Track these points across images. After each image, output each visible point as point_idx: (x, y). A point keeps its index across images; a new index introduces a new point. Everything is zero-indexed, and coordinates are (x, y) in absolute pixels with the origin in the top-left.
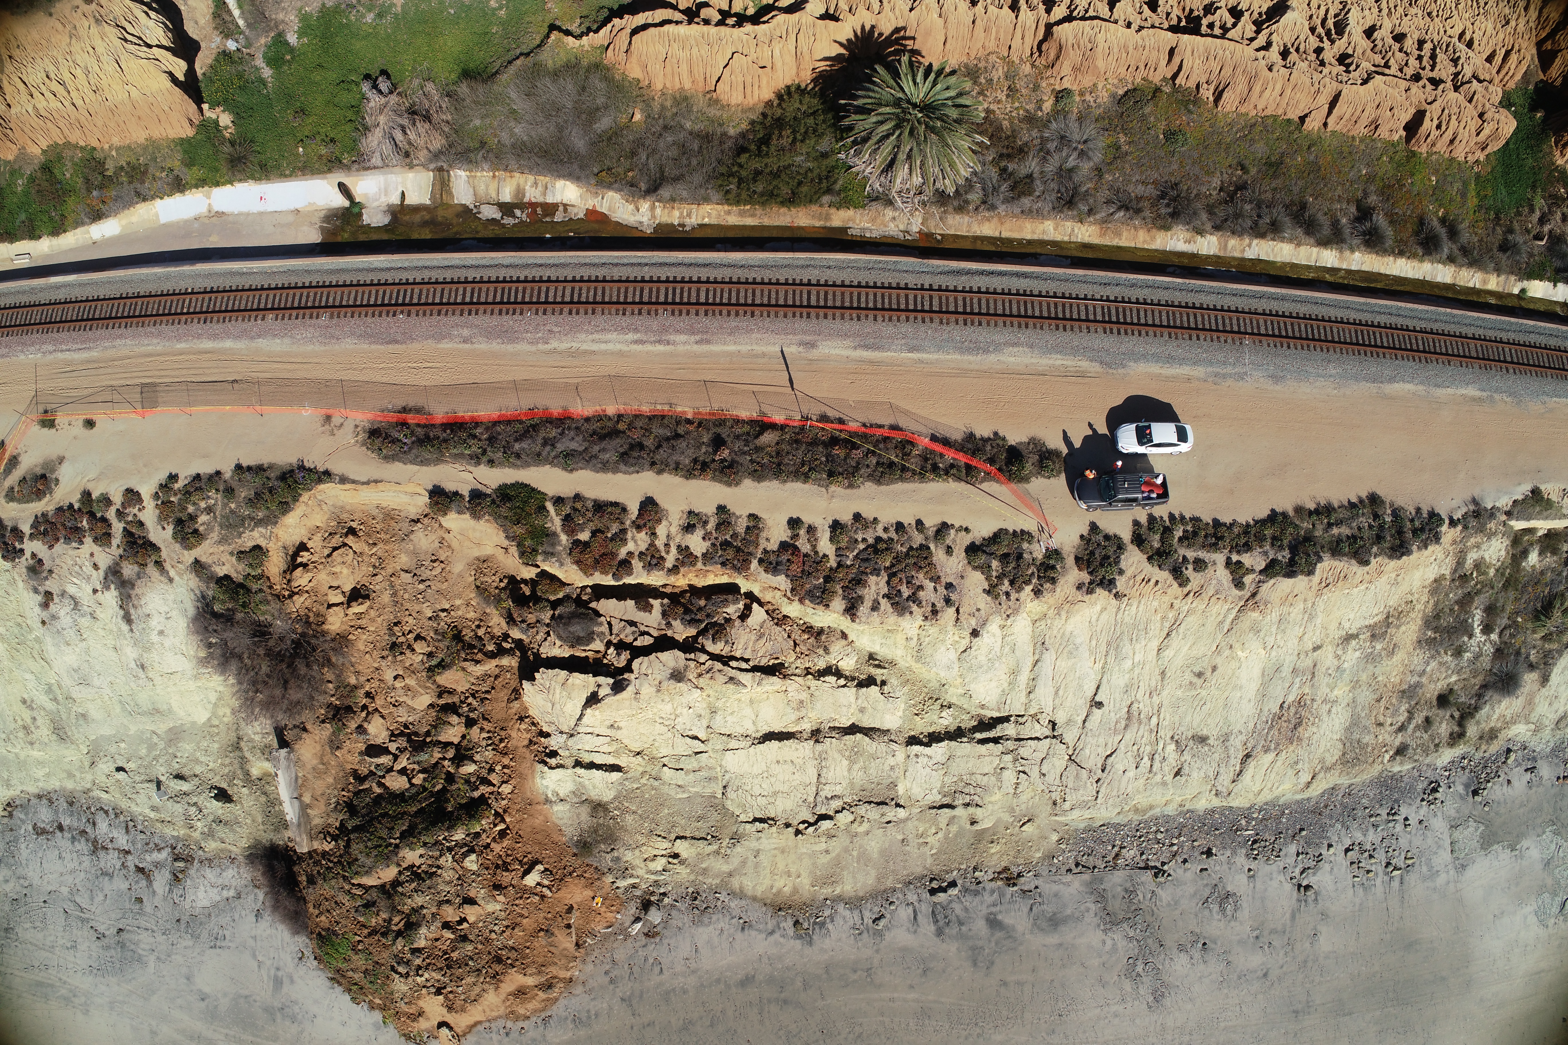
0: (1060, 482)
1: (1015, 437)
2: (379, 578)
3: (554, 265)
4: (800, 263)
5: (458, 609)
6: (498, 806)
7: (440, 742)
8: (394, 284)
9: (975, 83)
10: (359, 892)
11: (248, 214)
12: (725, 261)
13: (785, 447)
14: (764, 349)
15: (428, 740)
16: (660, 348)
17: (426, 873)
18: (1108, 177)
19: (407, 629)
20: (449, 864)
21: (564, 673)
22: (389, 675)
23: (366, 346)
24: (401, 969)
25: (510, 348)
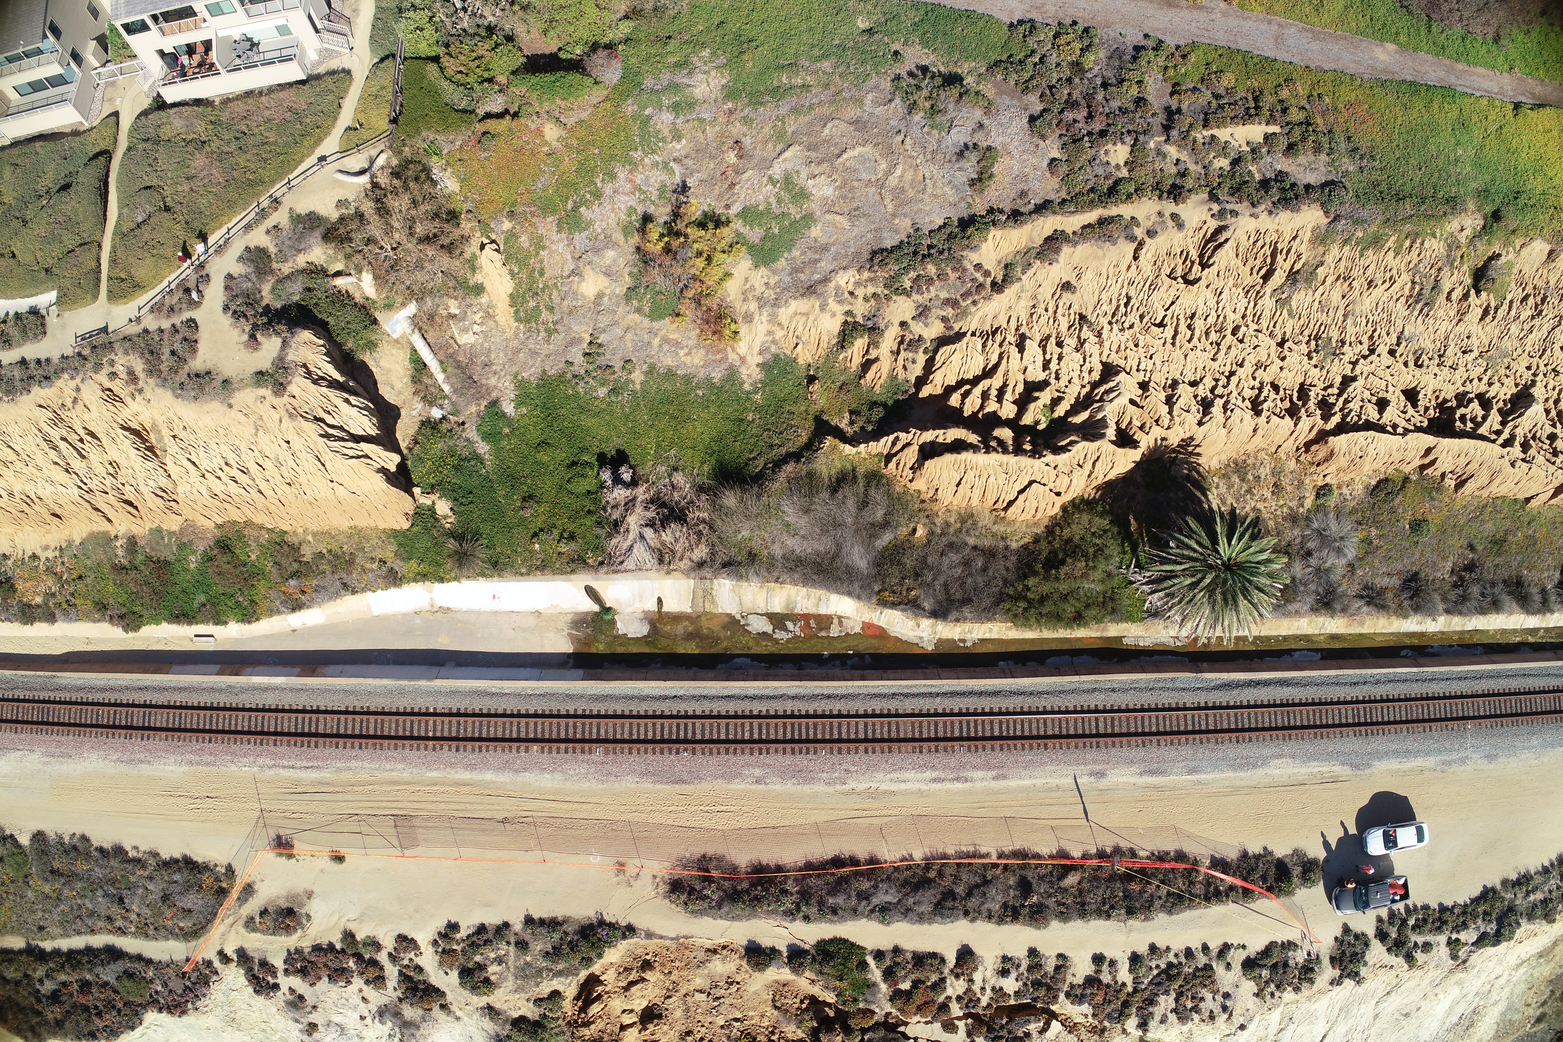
0: (1319, 890)
1: (1281, 850)
2: (673, 999)
3: (843, 697)
4: (1086, 687)
5: (751, 1018)
8: (671, 717)
9: (1243, 480)
11: (479, 613)
12: (1014, 688)
13: (1085, 885)
14: (1057, 781)
16: (959, 786)
18: (1360, 572)
23: (650, 786)
25: (807, 789)
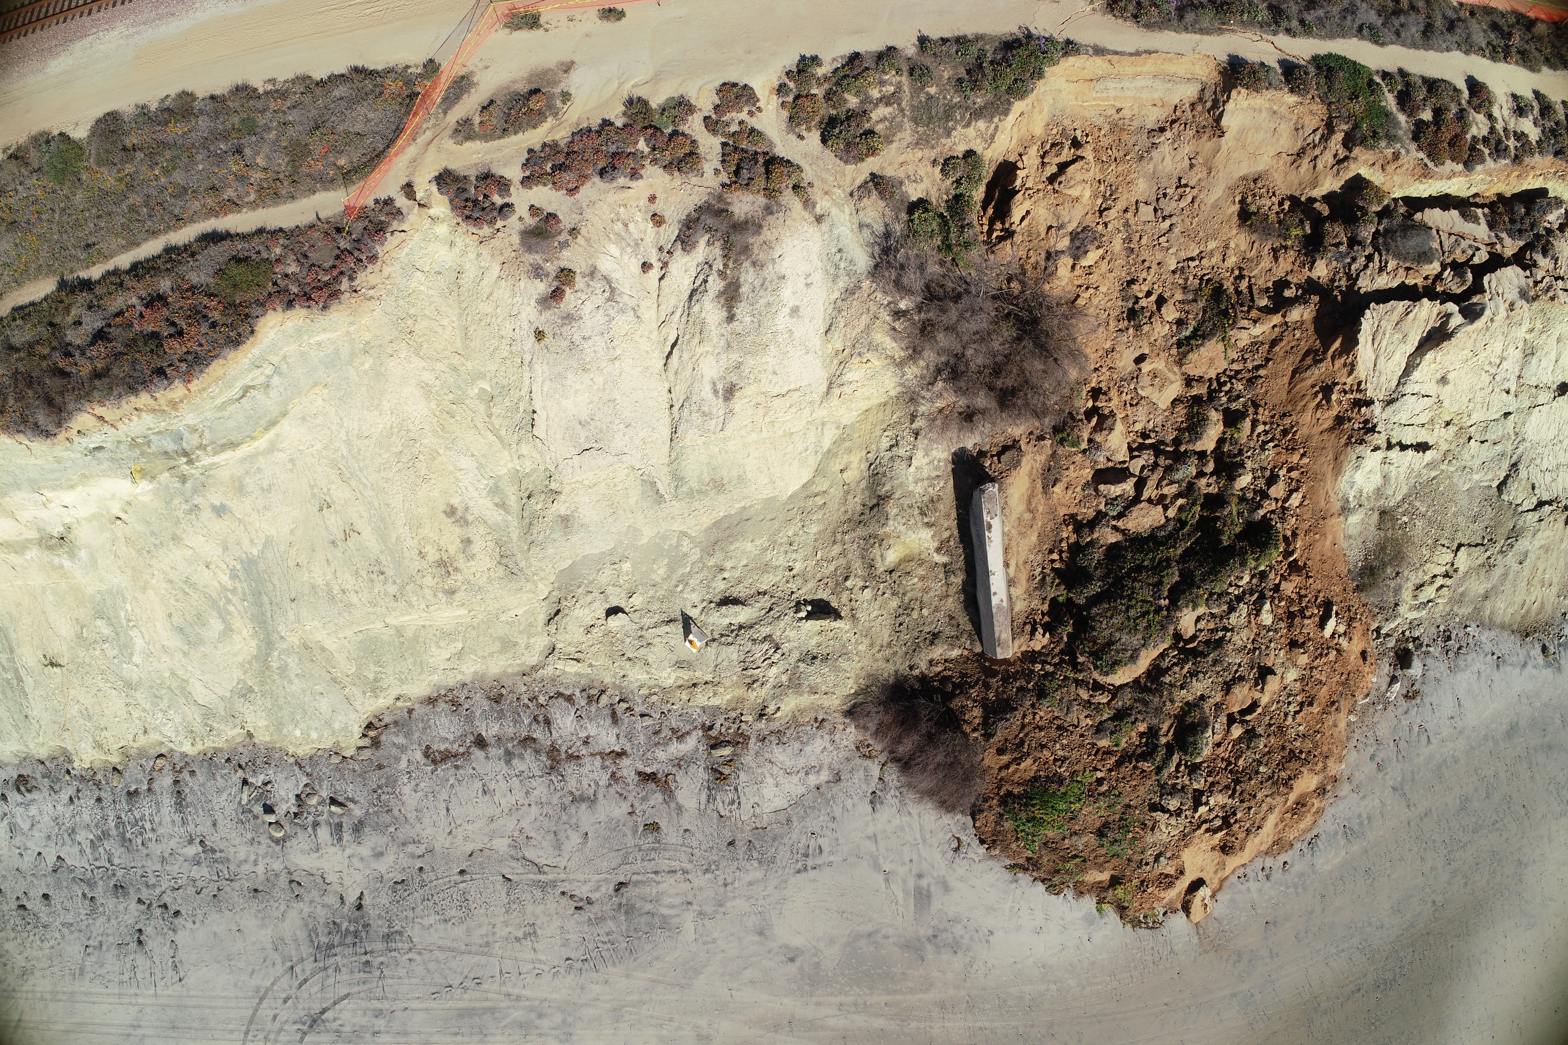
2: (1112, 214)
5: (1211, 254)
6: (1284, 528)
7: (1195, 453)
10: (1104, 699)
15: (1182, 449)
17: (1207, 643)
19: (1145, 288)
20: (1243, 621)
21: (1401, 306)
22: (1125, 361)
24: (1173, 804)
